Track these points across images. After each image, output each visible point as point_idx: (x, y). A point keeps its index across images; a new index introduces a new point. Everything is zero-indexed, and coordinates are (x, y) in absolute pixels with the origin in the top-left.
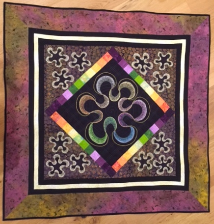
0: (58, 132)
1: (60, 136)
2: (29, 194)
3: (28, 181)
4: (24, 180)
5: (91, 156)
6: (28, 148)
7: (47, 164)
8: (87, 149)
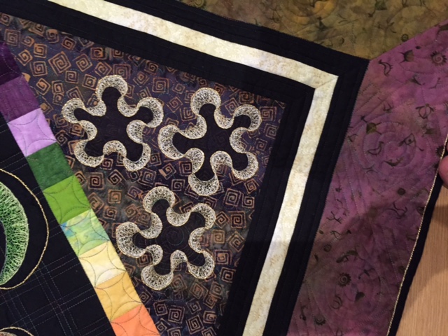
0: (167, 291)
1: (163, 268)
2: (362, 64)
3: (354, 119)
4: (368, 129)
5: (51, 139)
6: (312, 261)
7: (254, 166)
8: (61, 175)
